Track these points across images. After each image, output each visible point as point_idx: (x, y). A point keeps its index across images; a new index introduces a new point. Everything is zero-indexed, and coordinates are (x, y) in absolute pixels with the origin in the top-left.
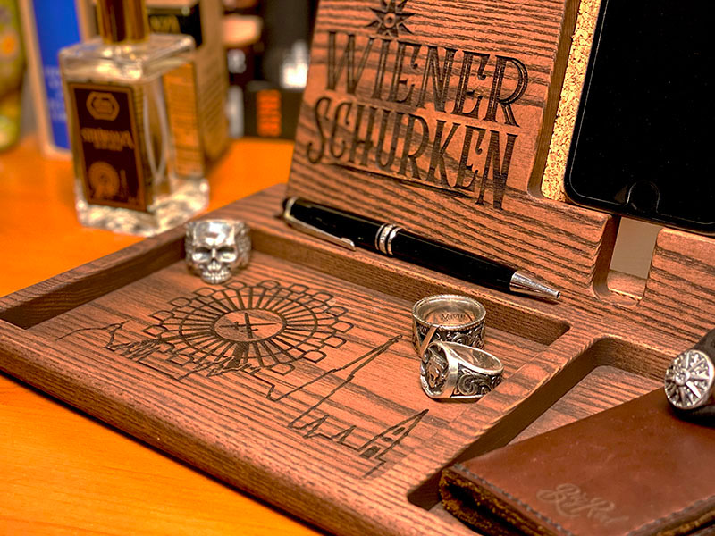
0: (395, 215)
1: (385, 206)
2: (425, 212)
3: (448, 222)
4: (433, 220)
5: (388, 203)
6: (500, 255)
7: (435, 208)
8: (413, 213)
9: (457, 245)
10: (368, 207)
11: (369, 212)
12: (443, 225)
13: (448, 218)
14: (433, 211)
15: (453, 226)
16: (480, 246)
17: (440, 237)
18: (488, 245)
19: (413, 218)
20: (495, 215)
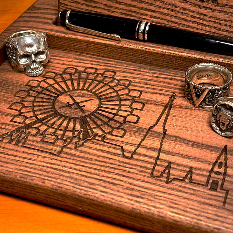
0: (142, 14)
1: (133, 9)
2: (162, 10)
3: (180, 15)
4: (169, 15)
5: (135, 7)
6: (219, 32)
7: (170, 7)
8: (154, 11)
9: (188, 29)
10: (121, 11)
11: (122, 14)
12: (176, 17)
13: (179, 12)
14: (168, 9)
15: (183, 17)
16: (204, 28)
17: (175, 25)
18: (210, 27)
19: (154, 14)
20: (213, 7)
